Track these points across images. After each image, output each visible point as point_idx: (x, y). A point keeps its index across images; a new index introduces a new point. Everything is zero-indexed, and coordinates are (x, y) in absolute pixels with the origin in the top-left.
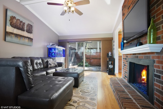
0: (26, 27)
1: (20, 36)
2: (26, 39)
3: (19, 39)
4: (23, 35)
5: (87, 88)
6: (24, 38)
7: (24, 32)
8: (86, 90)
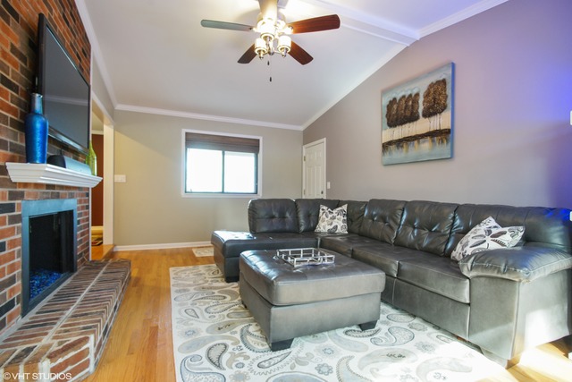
0: (424, 102)
1: (408, 141)
2: (424, 142)
3: (404, 149)
4: (414, 134)
5: (212, 310)
6: (419, 142)
7: (418, 122)
8: (211, 304)
